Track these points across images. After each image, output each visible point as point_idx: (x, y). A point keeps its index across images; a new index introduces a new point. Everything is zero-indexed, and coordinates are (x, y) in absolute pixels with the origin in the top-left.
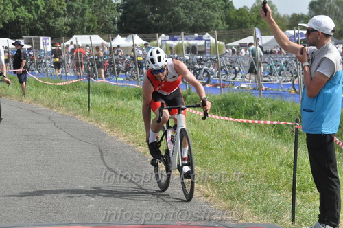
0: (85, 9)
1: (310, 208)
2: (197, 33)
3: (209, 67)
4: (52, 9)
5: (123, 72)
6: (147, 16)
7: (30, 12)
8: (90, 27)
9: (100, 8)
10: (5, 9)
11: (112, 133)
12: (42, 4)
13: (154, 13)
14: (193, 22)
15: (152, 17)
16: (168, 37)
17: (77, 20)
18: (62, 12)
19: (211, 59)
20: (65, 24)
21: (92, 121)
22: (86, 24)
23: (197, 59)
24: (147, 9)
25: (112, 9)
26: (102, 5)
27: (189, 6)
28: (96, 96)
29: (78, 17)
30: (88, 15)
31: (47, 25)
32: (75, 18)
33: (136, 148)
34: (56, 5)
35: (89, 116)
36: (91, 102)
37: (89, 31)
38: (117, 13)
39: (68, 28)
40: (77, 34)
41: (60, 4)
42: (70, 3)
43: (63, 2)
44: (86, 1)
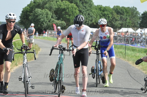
0: (127, 18)
4: (114, 18)
5: (140, 42)
9: (133, 18)
10: (97, 17)
11: (133, 65)
12: (111, 16)
17: (123, 22)
18: (118, 19)
20: (119, 24)
21: (126, 60)
22: (127, 24)
25: (137, 18)
26: (134, 17)
28: (129, 51)
29: (124, 21)
30: (128, 21)
31: (112, 24)
32: (123, 21)
33: (142, 71)
34: (116, 17)
35: (125, 58)
36: (126, 53)
37: (128, 27)
38: (139, 20)
39: (120, 25)
40: (123, 28)
41: (118, 16)
42: (121, 16)
43: (119, 15)
44: (128, 16)
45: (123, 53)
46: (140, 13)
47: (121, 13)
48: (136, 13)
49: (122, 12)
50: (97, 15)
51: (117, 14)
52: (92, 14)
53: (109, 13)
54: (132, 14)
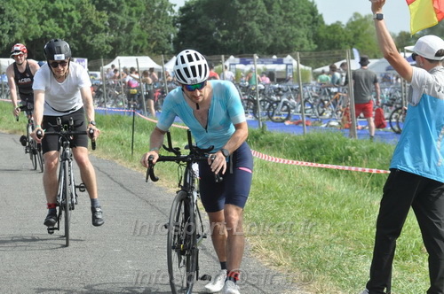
0: (132, 24)
1: (411, 281)
2: (276, 54)
3: (289, 99)
4: (90, 23)
6: (211, 32)
7: (61, 26)
8: (138, 45)
9: (151, 22)
10: (29, 21)
12: (77, 16)
13: (221, 29)
14: (271, 41)
15: (219, 34)
16: (238, 60)
17: (121, 37)
18: (102, 26)
19: (292, 89)
20: (106, 42)
21: (135, 167)
22: (133, 42)
23: (275, 89)
24: (212, 23)
25: (167, 23)
26: (154, 18)
27: (267, 19)
28: (144, 135)
29: (123, 33)
30: (136, 31)
31: (83, 43)
32: (119, 34)
34: (94, 18)
35: (132, 158)
36: (136, 142)
37: (137, 51)
38: (173, 29)
39: (111, 48)
40: (122, 55)
41: (100, 17)
42: (113, 15)
43: (104, 14)
44: (134, 13)
45: (125, 143)
46: (175, 5)
47: (112, 5)
48: (160, 7)
49: (115, 4)
50: (31, 13)
51: (99, 8)
52: (14, 11)
53: (69, 6)
54: (147, 9)
